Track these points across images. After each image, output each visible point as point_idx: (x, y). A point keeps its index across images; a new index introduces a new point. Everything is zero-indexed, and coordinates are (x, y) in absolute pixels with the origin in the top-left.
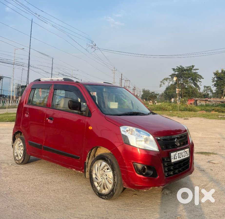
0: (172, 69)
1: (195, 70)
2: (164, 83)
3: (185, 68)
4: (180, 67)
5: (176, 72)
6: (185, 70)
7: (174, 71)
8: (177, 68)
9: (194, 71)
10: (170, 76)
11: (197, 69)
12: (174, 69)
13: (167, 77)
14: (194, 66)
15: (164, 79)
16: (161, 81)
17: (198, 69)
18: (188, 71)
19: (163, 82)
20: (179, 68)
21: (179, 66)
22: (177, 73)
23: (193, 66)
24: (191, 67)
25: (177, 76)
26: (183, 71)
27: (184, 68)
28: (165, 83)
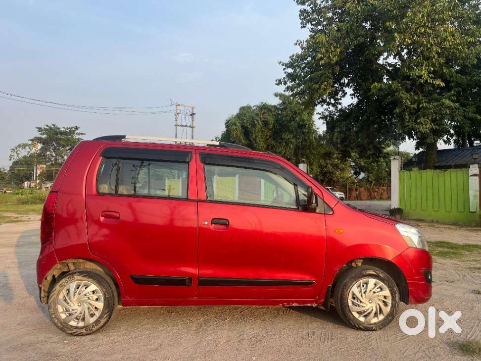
0: (37, 128)
1: (79, 134)
2: (18, 152)
3: (62, 129)
4: (53, 127)
5: (43, 134)
6: (61, 133)
7: (40, 133)
8: (46, 127)
9: (78, 137)
10: (31, 140)
11: (82, 134)
12: (40, 129)
13: (24, 143)
14: (79, 128)
15: (19, 146)
16: (13, 149)
17: (85, 134)
18: (66, 135)
19: (16, 150)
20: (51, 129)
21: (50, 125)
22: (44, 136)
23: (77, 128)
24: (73, 129)
25: (44, 142)
26: (57, 134)
27: (59, 129)
28: (20, 153)
